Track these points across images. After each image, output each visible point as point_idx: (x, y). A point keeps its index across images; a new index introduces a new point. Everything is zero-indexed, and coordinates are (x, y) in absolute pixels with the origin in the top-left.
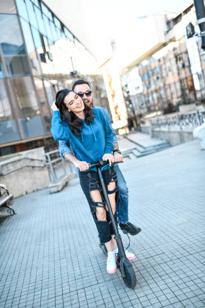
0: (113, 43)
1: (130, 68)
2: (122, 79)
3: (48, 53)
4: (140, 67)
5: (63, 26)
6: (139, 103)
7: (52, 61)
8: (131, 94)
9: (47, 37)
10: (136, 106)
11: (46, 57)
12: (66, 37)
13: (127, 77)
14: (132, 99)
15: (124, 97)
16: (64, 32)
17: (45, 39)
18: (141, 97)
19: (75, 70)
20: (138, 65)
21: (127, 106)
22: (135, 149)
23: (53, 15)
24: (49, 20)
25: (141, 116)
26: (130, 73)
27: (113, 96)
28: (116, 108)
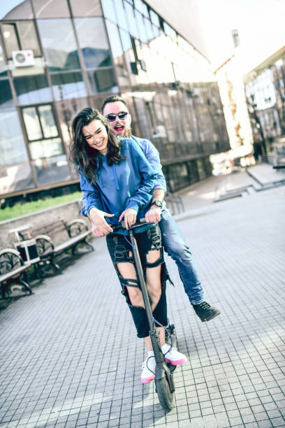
0: (235, 36)
1: (258, 71)
2: (247, 87)
3: (140, 61)
4: (273, 69)
5: (162, 21)
6: (270, 120)
7: (145, 71)
8: (259, 108)
9: (139, 40)
10: (266, 125)
11: (139, 67)
12: (166, 35)
13: (254, 85)
14: (259, 115)
15: (249, 113)
16: (163, 30)
17: (137, 43)
18: (273, 113)
19: (178, 80)
20: (270, 67)
21: (253, 126)
22: (251, 186)
23: (149, 8)
24: (143, 16)
25: (271, 140)
26: (259, 77)
27: (234, 111)
28: (238, 128)
